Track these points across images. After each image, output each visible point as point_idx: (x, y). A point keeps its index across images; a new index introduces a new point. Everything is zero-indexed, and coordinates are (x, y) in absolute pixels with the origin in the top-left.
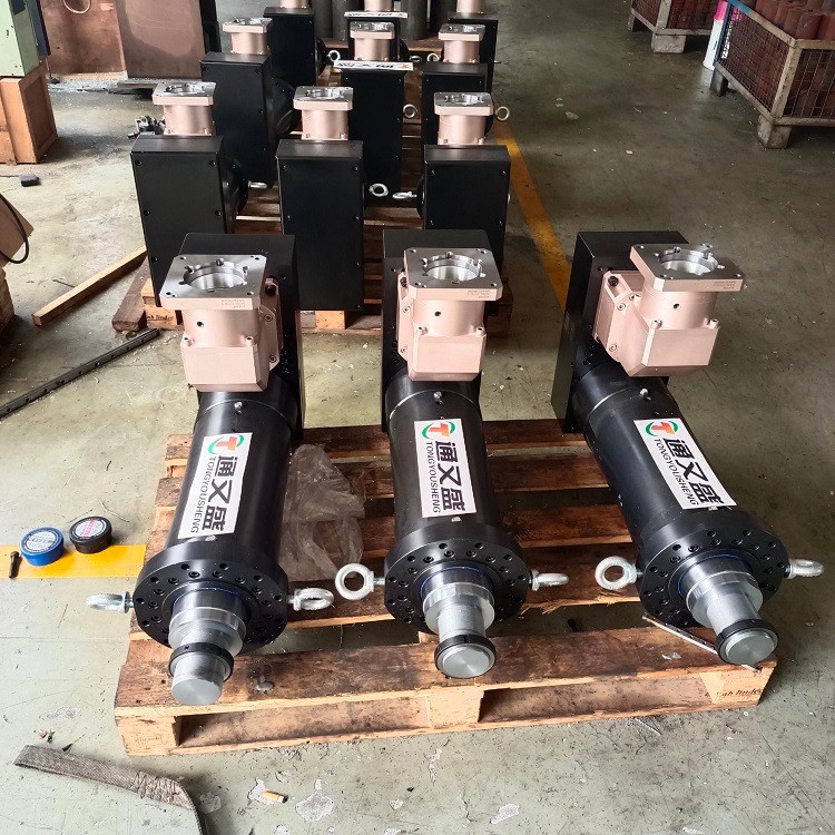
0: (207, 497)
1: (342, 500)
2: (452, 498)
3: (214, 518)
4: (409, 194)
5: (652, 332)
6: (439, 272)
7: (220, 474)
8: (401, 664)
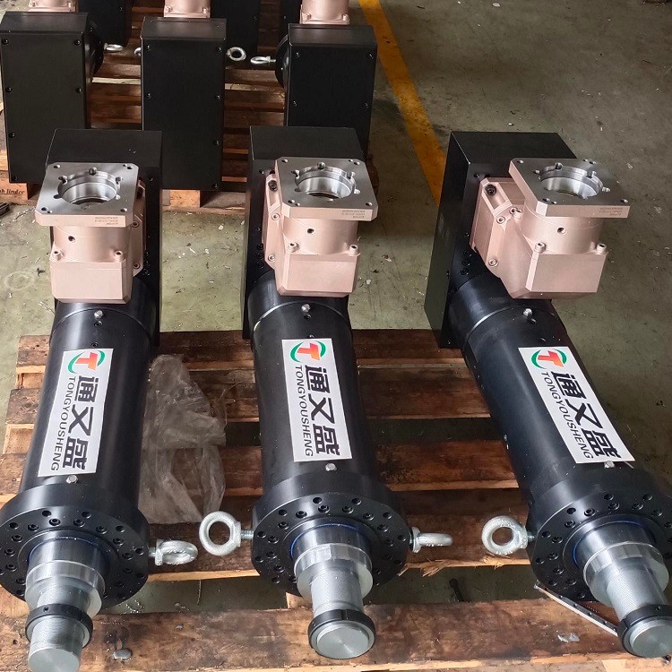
0: (67, 427)
1: (202, 424)
2: (324, 439)
3: (74, 453)
4: (267, 59)
5: (535, 256)
6: (310, 184)
7: (80, 399)
8: (269, 634)
